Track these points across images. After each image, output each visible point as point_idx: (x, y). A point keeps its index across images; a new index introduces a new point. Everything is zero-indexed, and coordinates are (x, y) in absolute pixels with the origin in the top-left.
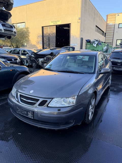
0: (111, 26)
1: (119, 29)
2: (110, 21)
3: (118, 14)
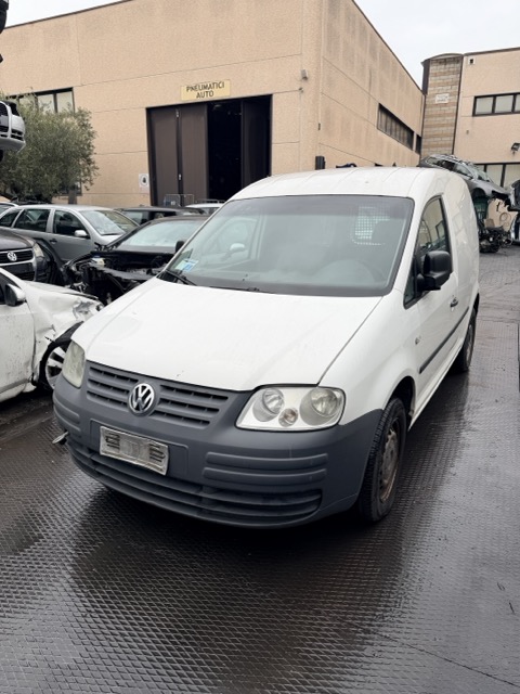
0: (444, 108)
1: (476, 118)
2: (439, 85)
3: (471, 57)
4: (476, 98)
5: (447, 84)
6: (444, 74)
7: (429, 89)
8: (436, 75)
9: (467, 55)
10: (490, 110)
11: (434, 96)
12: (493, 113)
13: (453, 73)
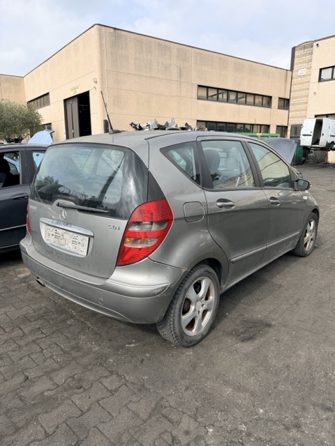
0: (303, 78)
1: (321, 83)
2: (300, 63)
3: (317, 43)
4: (321, 70)
5: (305, 62)
6: (304, 55)
7: (295, 66)
8: (299, 57)
9: (316, 41)
10: (330, 77)
11: (297, 71)
12: (332, 79)
13: (309, 54)
